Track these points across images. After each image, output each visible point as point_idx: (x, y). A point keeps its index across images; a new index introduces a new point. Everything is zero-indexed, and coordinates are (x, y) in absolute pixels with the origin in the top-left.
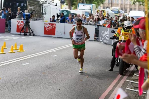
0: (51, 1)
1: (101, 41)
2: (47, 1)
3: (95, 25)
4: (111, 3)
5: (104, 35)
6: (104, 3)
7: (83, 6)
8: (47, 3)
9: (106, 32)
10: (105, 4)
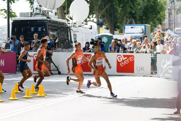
0: (83, 23)
1: (161, 76)
2: (77, 23)
3: (151, 52)
4: (173, 22)
5: (165, 66)
6: (163, 22)
7: (132, 28)
8: (77, 26)
9: (168, 61)
10: (165, 24)
